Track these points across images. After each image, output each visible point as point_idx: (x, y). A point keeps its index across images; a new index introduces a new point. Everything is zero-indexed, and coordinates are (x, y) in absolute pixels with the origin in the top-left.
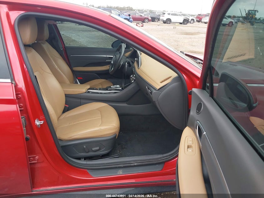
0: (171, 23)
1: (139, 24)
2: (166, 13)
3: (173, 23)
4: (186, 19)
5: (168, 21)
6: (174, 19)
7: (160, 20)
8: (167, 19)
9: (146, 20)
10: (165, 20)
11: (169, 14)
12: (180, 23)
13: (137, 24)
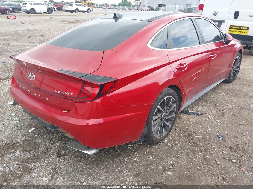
0: (35, 13)
1: (10, 16)
2: (28, 3)
3: (37, 13)
4: (49, 8)
5: (32, 11)
6: (37, 8)
7: (22, 10)
8: (30, 9)
9: (8, 12)
10: (29, 10)
11: (31, 4)
12: (43, 12)
13: (8, 16)
